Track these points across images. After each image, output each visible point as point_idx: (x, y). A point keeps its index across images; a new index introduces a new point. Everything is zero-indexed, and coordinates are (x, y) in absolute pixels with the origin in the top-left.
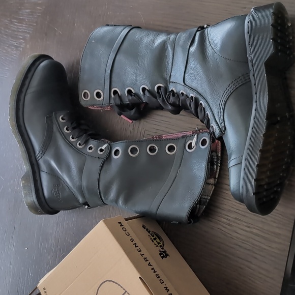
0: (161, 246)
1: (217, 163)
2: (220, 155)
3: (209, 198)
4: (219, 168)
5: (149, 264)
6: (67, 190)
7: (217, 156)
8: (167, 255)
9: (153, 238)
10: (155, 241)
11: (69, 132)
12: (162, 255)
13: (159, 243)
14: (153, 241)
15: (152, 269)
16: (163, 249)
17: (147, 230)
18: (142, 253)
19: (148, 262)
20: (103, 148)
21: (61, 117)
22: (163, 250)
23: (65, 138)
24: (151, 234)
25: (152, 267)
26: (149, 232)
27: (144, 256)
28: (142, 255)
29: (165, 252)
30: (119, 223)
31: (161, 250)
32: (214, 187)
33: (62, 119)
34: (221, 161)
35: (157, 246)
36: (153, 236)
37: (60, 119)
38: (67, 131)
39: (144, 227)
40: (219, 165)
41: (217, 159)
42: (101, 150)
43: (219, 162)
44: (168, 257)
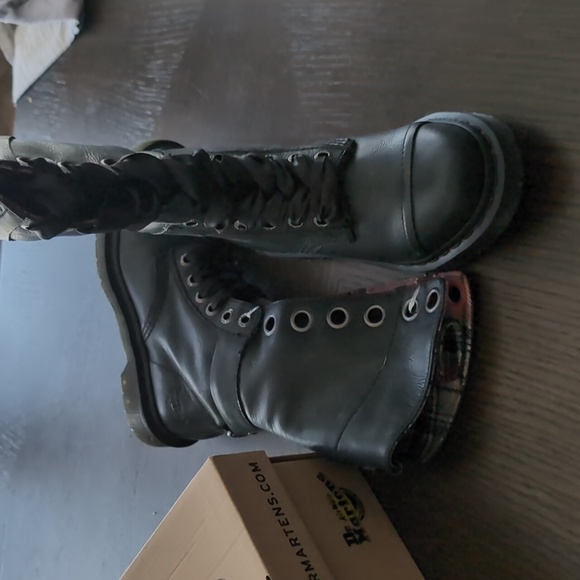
0: (352, 520)
1: (465, 344)
2: (470, 328)
3: (451, 420)
4: (468, 355)
5: (300, 553)
6: (193, 399)
7: (464, 328)
8: (363, 538)
9: (337, 501)
10: (341, 508)
11: (196, 284)
12: (349, 539)
13: (349, 513)
14: (335, 507)
15: (304, 563)
16: (356, 525)
17: (328, 484)
18: (287, 528)
19: (298, 548)
20: (248, 315)
21: (182, 258)
22: (357, 528)
23: (188, 296)
24: (336, 493)
25: (304, 559)
26: (331, 488)
27: (291, 536)
28: (287, 533)
29: (360, 532)
30: (251, 464)
31: (352, 526)
32: (459, 397)
33: (185, 260)
34: (474, 340)
35: (343, 518)
36: (339, 497)
37: (182, 261)
38: (191, 284)
39: (321, 477)
40: (469, 348)
41: (465, 336)
42: (245, 320)
43: (469, 341)
44: (365, 543)
